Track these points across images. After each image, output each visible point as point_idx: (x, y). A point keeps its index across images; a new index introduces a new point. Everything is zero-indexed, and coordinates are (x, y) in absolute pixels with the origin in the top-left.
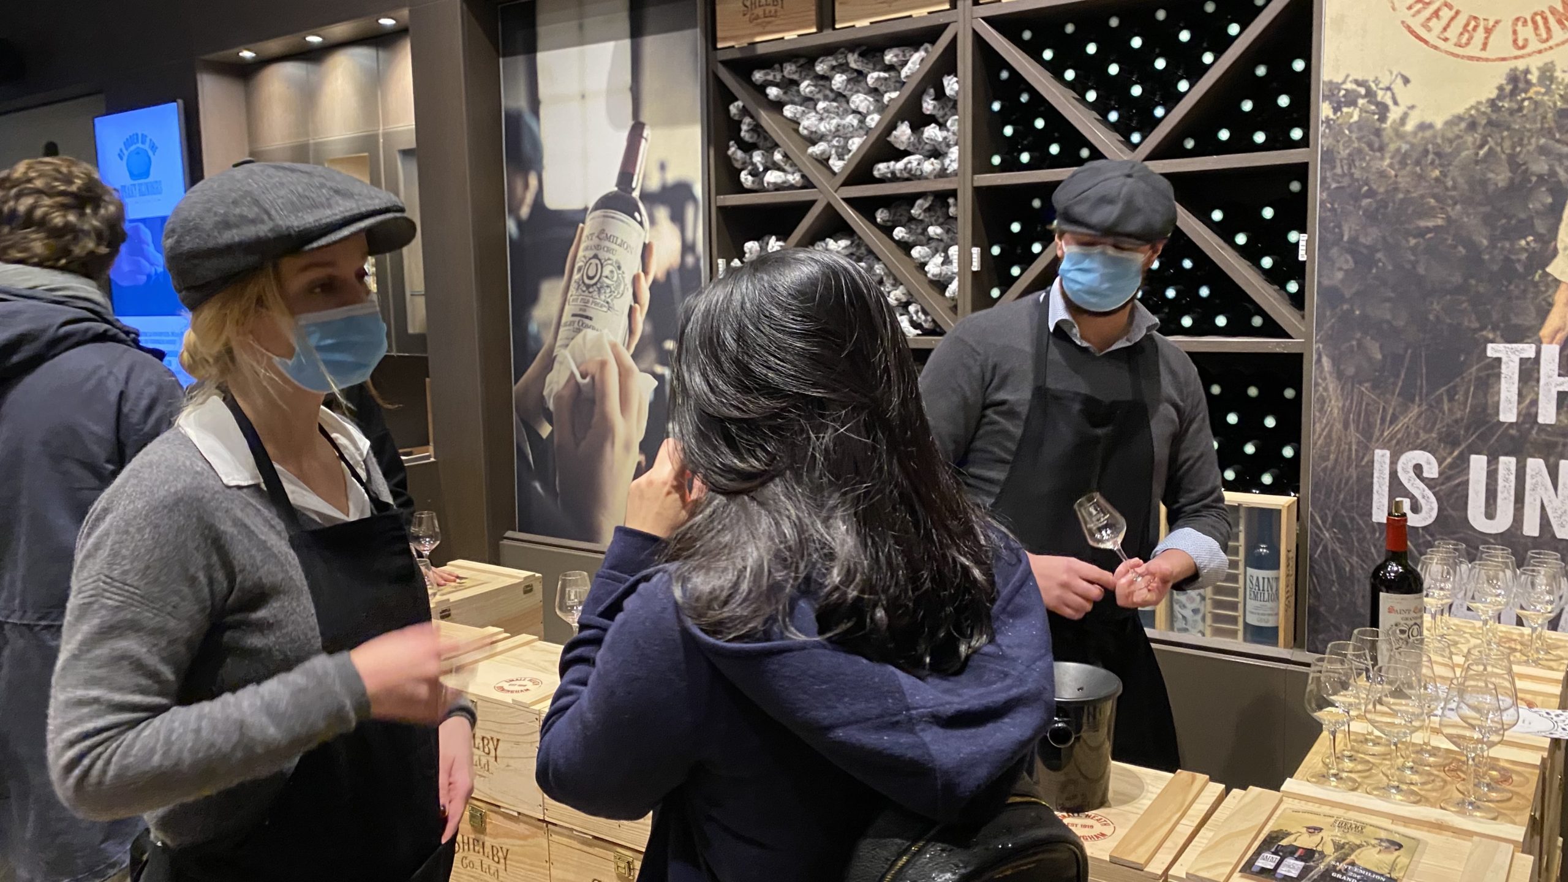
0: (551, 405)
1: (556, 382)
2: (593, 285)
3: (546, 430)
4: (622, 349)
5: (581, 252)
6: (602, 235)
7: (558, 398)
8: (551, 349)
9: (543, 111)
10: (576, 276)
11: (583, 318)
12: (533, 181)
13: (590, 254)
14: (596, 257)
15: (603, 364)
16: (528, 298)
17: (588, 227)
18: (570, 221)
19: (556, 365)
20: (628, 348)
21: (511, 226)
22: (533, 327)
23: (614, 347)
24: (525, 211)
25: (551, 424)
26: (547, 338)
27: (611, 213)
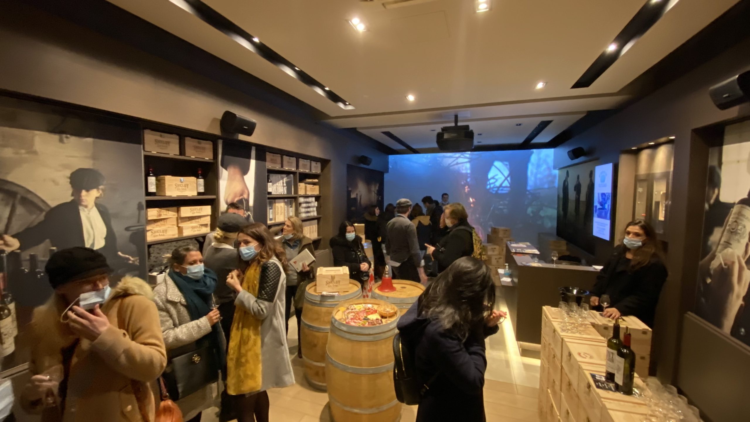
0: (712, 272)
1: (714, 264)
2: (733, 232)
3: (709, 281)
4: (742, 259)
5: (731, 218)
6: (740, 214)
7: (715, 270)
8: (715, 251)
9: (723, 167)
10: (727, 228)
11: (728, 244)
12: (716, 191)
13: (734, 220)
14: (736, 221)
15: (733, 263)
16: (709, 232)
17: (735, 210)
18: (728, 207)
19: (716, 259)
20: (744, 258)
21: (707, 206)
22: (710, 243)
23: (738, 258)
24: (712, 201)
25: (711, 278)
26: (714, 248)
27: (744, 206)
